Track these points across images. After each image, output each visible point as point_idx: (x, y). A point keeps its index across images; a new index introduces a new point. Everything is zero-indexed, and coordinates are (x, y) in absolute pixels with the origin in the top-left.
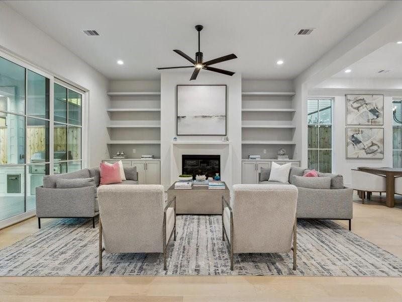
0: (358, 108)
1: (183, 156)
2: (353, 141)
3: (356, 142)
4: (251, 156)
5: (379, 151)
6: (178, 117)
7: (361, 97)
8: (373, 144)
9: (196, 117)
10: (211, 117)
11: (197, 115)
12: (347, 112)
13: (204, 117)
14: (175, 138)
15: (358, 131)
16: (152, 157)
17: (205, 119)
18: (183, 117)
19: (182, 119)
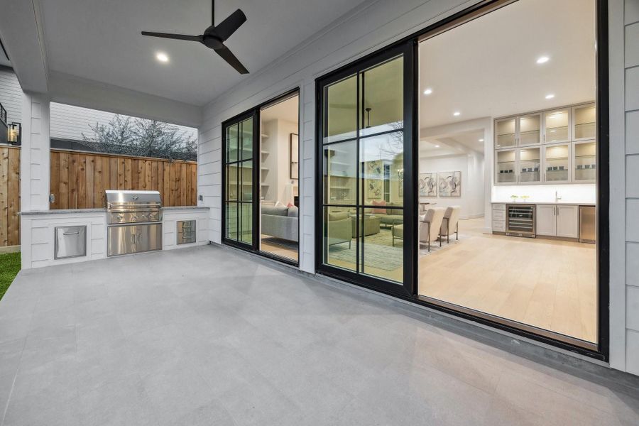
0: (372, 167)
2: (371, 187)
5: (380, 194)
8: (378, 190)
15: (373, 181)
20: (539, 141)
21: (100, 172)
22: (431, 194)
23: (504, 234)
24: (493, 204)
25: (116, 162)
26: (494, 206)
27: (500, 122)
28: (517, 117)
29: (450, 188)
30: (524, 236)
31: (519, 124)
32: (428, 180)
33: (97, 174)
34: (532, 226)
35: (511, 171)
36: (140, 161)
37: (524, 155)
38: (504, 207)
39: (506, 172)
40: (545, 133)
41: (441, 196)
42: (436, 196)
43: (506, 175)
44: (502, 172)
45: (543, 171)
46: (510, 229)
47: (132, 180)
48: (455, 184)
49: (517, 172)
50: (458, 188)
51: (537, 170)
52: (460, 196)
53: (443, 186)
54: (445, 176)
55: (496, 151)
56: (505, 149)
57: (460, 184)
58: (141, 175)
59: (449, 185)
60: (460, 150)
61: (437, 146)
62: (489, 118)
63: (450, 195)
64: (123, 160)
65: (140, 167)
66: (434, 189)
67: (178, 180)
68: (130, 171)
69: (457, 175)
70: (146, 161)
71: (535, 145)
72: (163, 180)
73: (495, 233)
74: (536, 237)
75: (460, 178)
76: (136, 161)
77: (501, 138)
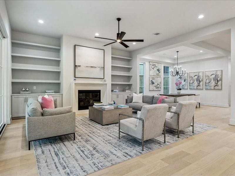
0: (153, 68)
1: (79, 91)
2: (152, 83)
3: (153, 83)
4: (114, 91)
5: (160, 87)
6: (75, 66)
7: (154, 64)
8: (158, 84)
9: (87, 67)
10: (96, 67)
11: (87, 66)
12: (150, 70)
13: (92, 67)
14: (75, 79)
15: (153, 78)
16: (54, 92)
17: (92, 69)
18: (79, 66)
19: (79, 67)
22: (199, 87)
29: (213, 83)
32: (196, 77)
41: (207, 89)
42: (203, 89)
48: (218, 80)
50: (219, 83)
52: (221, 89)
53: (208, 81)
54: (209, 74)
57: (221, 80)
59: (212, 81)
60: (220, 53)
61: (201, 51)
63: (213, 88)
66: (201, 83)
69: (219, 73)
75: (222, 75)
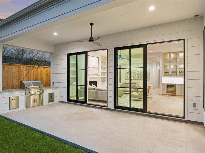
1: (89, 82)
20: (177, 62)
21: (6, 72)
22: (138, 79)
23: (166, 95)
24: (162, 84)
25: (12, 67)
26: (163, 84)
27: (165, 54)
28: (170, 53)
30: (172, 95)
31: (171, 55)
32: (137, 73)
33: (5, 73)
34: (174, 92)
35: (168, 72)
36: (22, 67)
37: (172, 66)
38: (166, 85)
39: (167, 72)
40: (179, 60)
42: (140, 80)
43: (166, 74)
44: (165, 72)
45: (178, 73)
46: (168, 93)
47: (19, 75)
48: (148, 75)
49: (170, 73)
51: (176, 72)
52: (150, 80)
55: (163, 65)
56: (166, 64)
57: (150, 75)
58: (22, 73)
60: (150, 61)
62: (161, 53)
64: (15, 66)
65: (22, 69)
66: (140, 76)
67: (37, 75)
68: (18, 71)
70: (24, 66)
71: (176, 64)
72: (31, 75)
73: (163, 94)
74: (176, 95)
75: (150, 72)
76: (20, 67)
77: (165, 60)
